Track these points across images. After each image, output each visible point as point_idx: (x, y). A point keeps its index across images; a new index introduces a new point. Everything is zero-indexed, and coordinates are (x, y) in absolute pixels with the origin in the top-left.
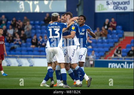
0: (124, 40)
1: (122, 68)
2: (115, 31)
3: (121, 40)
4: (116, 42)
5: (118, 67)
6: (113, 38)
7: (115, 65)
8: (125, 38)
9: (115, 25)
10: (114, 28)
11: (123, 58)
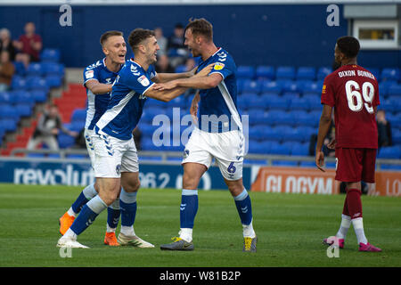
0: (65, 95)
1: (59, 186)
2: (37, 66)
3: (57, 94)
4: (39, 102)
5: (44, 182)
6: (29, 88)
7: (37, 174)
8: (67, 89)
9: (38, 46)
10: (35, 57)
11: (62, 153)
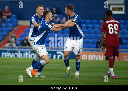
0: (18, 29)
1: (16, 58)
2: (9, 20)
3: (16, 28)
4: (10, 31)
5: (11, 57)
6: (6, 27)
7: (9, 54)
8: (19, 27)
11: (17, 47)
